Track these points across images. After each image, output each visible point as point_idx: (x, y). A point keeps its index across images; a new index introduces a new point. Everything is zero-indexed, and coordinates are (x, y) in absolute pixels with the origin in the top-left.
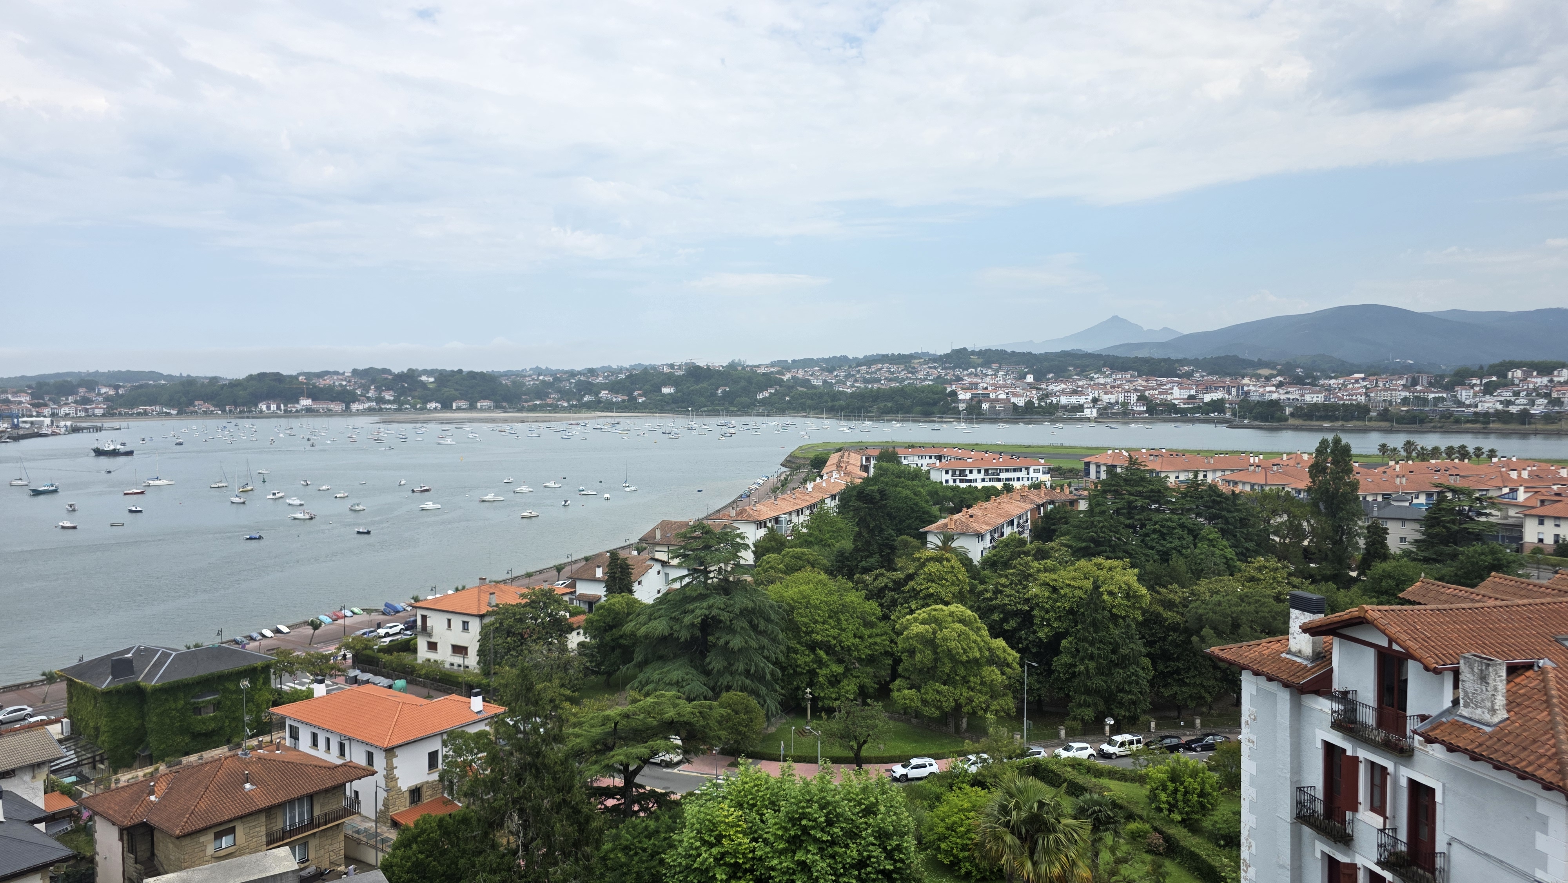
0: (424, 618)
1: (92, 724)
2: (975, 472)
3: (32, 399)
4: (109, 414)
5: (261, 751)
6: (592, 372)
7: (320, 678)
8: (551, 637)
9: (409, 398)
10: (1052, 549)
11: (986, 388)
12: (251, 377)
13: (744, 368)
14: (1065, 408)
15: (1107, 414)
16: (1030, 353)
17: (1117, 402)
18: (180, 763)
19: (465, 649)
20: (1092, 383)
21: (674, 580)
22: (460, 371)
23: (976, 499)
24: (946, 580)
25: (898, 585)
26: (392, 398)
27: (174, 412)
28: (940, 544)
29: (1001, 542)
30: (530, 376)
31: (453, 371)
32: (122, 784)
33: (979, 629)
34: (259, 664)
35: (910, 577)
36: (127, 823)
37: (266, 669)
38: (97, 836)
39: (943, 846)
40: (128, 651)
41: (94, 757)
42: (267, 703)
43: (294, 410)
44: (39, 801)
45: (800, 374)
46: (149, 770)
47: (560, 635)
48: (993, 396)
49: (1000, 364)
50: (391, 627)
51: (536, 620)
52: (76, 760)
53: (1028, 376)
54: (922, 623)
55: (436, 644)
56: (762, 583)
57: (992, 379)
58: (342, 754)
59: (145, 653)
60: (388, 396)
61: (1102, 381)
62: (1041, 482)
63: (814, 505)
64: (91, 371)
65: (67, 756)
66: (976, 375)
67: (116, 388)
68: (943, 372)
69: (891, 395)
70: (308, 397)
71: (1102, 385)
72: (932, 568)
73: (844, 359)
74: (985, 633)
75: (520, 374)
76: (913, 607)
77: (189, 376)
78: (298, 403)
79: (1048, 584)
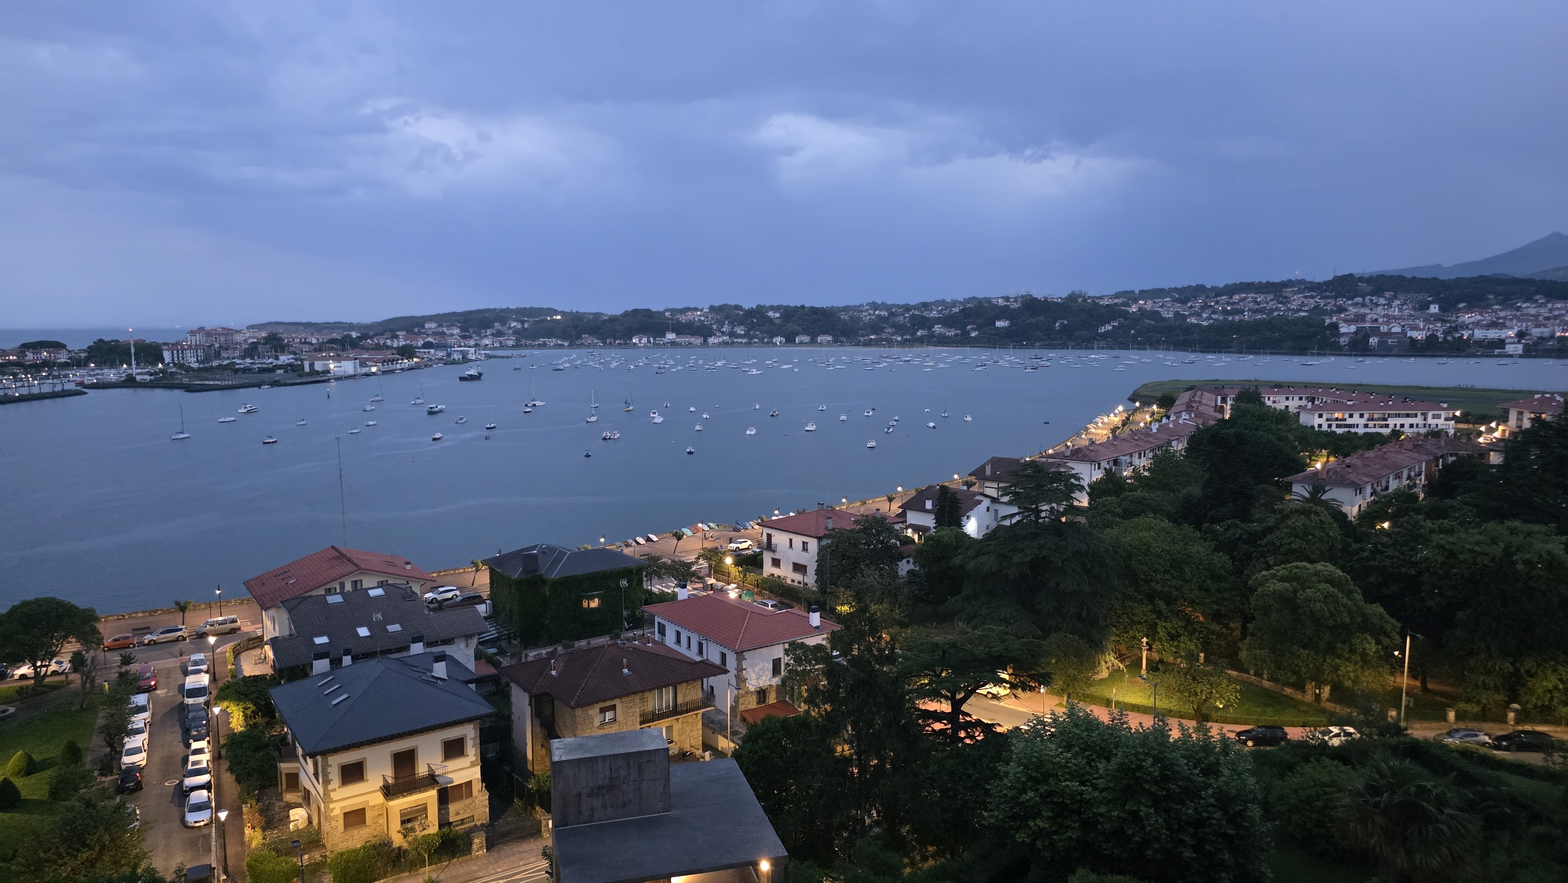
0: (769, 536)
1: (507, 607)
2: (1356, 415)
3: (461, 332)
4: (517, 346)
5: (637, 642)
6: (925, 306)
7: (683, 583)
8: (883, 563)
9: (758, 333)
10: (1452, 507)
11: (1376, 320)
12: (626, 314)
13: (1085, 300)
14: (1480, 343)
15: (1535, 351)
16: (1436, 279)
17: (1552, 337)
18: (573, 646)
19: (805, 567)
20: (1518, 313)
21: (1005, 518)
22: (803, 307)
23: (1355, 448)
24: (1314, 535)
25: (1254, 538)
26: (743, 332)
27: (566, 344)
28: (1307, 495)
29: (1385, 497)
30: (867, 310)
31: (796, 307)
32: (530, 659)
33: (1350, 592)
34: (633, 566)
35: (1269, 530)
36: (534, 690)
37: (639, 570)
38: (513, 699)
39: (1295, 818)
40: (534, 548)
41: (509, 634)
42: (641, 601)
43: (661, 343)
44: (471, 666)
45: (1149, 305)
46: (550, 650)
47: (891, 562)
48: (1384, 329)
49: (1396, 292)
50: (741, 543)
51: (869, 546)
52: (496, 635)
53: (1432, 306)
54: (1280, 580)
55: (779, 560)
56: (1097, 526)
57: (1384, 309)
58: (701, 652)
59: (546, 551)
60: (740, 330)
61: (1532, 311)
62: (1442, 430)
63: (1160, 447)
64: (504, 307)
65: (490, 631)
66: (1364, 305)
67: (523, 322)
68: (1322, 302)
69: (1254, 328)
70: (673, 332)
71: (1532, 316)
72: (1299, 522)
73: (1199, 290)
74: (1359, 597)
75: (858, 309)
76: (1271, 562)
77: (577, 312)
78: (664, 336)
79: (1443, 547)
